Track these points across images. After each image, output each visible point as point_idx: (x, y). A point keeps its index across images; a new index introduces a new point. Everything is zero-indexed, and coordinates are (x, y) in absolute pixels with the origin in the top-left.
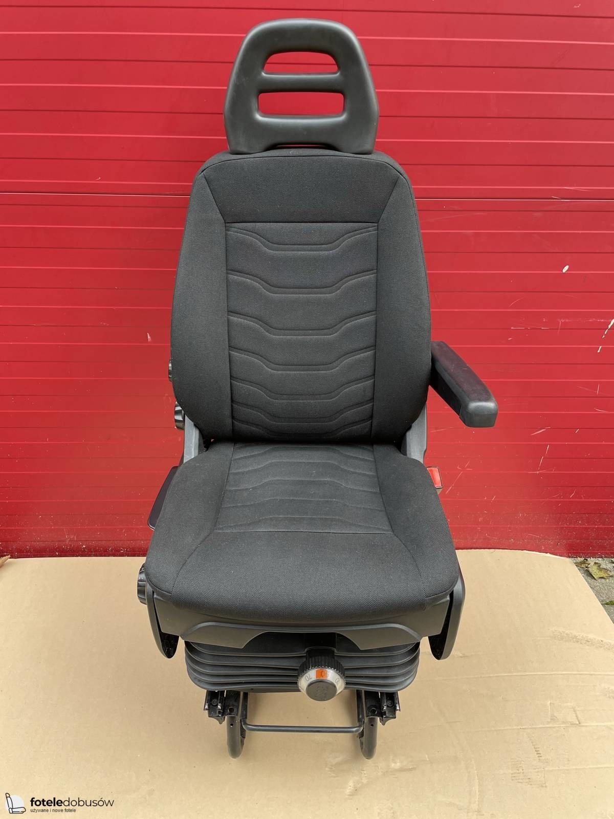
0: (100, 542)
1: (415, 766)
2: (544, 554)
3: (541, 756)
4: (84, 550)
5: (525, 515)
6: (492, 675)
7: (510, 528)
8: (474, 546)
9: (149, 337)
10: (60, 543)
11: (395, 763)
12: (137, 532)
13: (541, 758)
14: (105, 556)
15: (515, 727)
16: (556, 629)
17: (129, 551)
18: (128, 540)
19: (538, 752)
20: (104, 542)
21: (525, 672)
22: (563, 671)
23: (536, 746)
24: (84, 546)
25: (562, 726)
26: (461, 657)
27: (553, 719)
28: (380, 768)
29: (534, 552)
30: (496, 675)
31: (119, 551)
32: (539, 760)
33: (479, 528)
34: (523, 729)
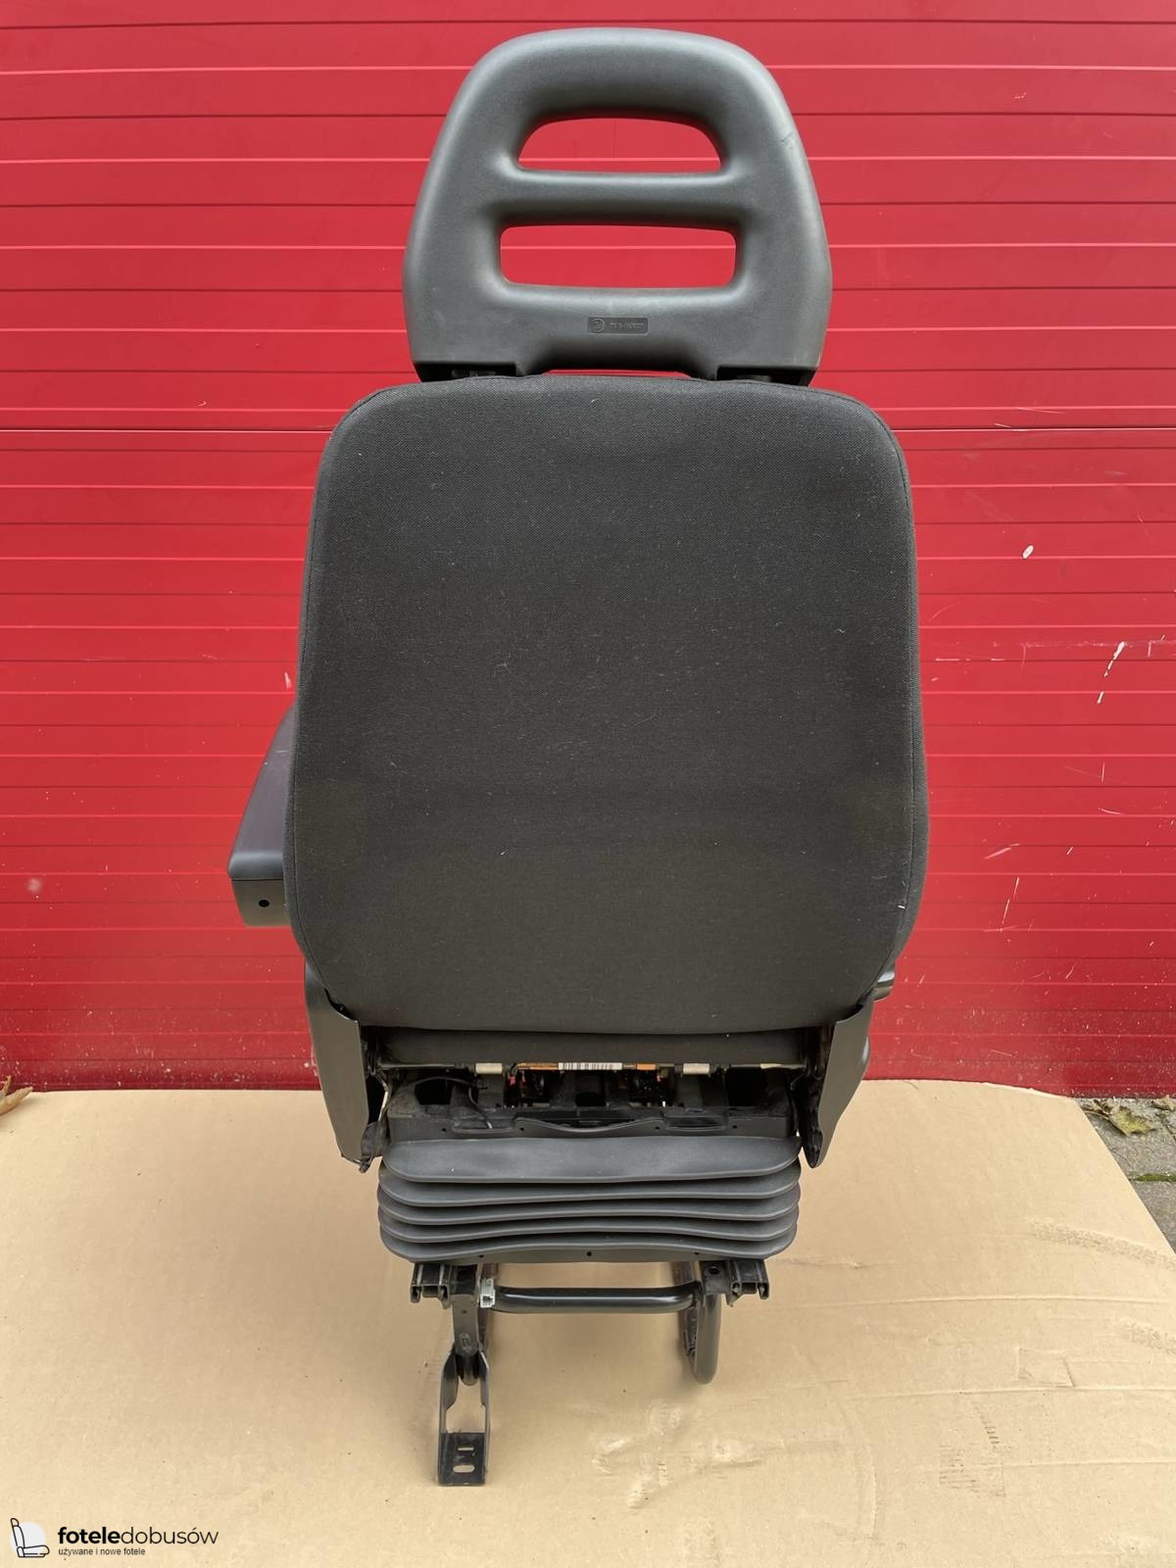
0: (197, 1062)
1: (758, 1458)
2: (1024, 1090)
3: (997, 1442)
4: (168, 1078)
5: (983, 1012)
6: (910, 1300)
7: (956, 1038)
8: (890, 1073)
9: (288, 680)
10: (126, 1064)
11: (723, 1452)
12: (264, 1043)
13: (997, 1446)
14: (206, 1088)
15: (950, 1391)
16: (1037, 1221)
17: (249, 1080)
18: (249, 1059)
19: (994, 1435)
20: (205, 1062)
21: (976, 1294)
22: (1045, 1294)
23: (988, 1425)
24: (169, 1070)
25: (1039, 1389)
26: (856, 1268)
27: (1024, 1377)
28: (692, 1460)
29: (1004, 1087)
30: (918, 1299)
31: (231, 1079)
32: (994, 1447)
33: (897, 1039)
34: (965, 1393)
